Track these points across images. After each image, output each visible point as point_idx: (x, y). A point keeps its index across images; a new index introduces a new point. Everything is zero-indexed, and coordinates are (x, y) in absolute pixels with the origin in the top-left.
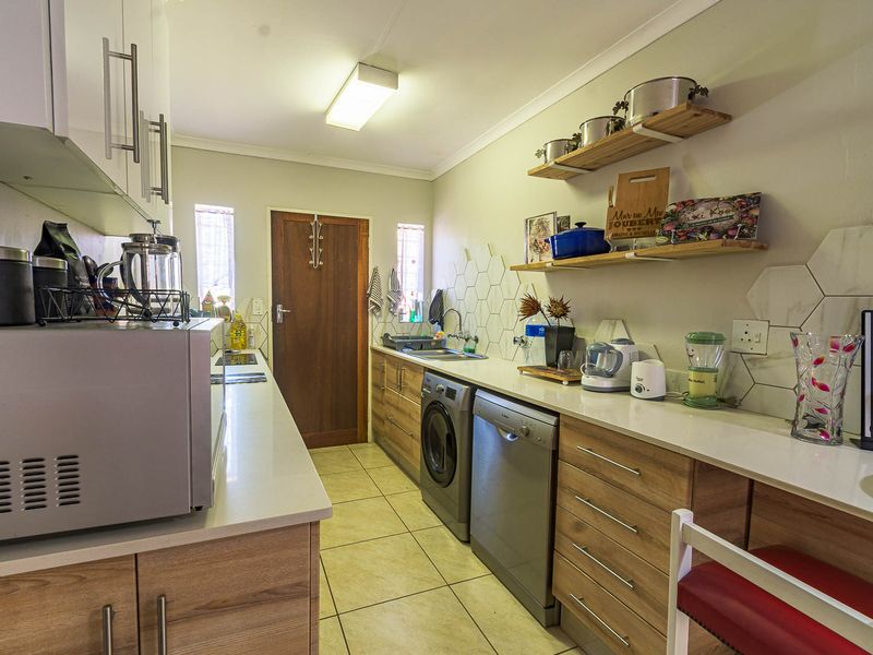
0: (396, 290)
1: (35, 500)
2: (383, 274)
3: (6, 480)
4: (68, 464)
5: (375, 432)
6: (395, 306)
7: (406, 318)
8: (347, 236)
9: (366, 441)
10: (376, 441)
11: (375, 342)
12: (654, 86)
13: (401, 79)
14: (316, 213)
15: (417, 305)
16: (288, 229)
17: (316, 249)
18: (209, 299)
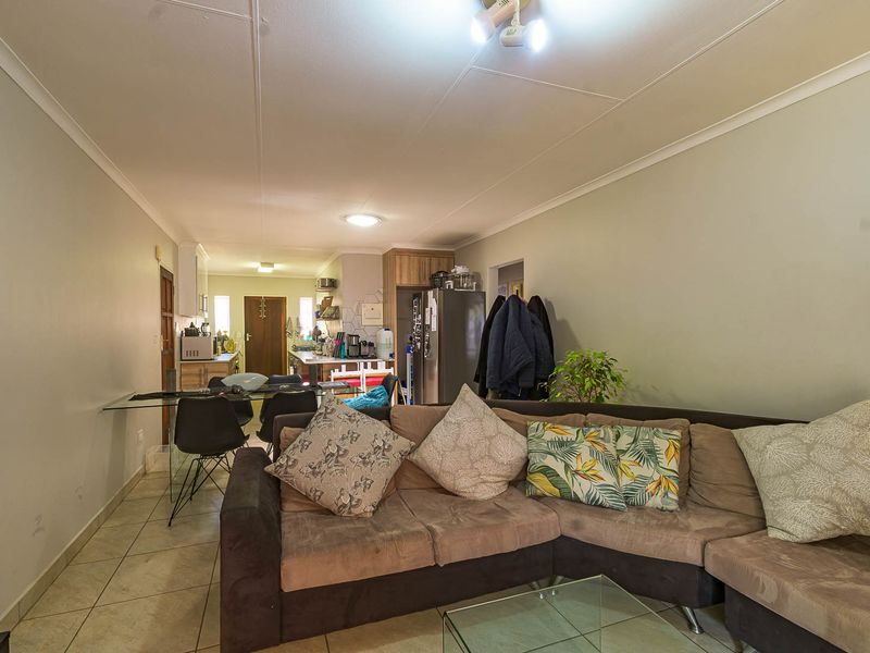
0: (300, 327)
1: (194, 355)
2: (293, 320)
3: (191, 351)
4: (198, 352)
6: (299, 333)
7: (305, 338)
8: (276, 305)
11: (290, 349)
13: (274, 265)
14: (263, 296)
15: (309, 332)
16: (251, 304)
17: (263, 311)
18: (219, 332)
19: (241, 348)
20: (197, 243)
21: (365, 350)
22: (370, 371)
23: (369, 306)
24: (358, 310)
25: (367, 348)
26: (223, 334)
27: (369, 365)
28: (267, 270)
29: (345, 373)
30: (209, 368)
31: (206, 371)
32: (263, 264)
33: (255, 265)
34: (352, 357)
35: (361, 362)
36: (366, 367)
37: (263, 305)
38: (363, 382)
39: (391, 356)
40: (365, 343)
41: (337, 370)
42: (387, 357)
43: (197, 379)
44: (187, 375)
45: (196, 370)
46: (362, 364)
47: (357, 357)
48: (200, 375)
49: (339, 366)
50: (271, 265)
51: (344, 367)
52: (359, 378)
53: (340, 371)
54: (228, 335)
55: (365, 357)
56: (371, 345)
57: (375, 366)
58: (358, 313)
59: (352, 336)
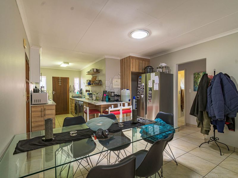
0: (74, 89)
1: (38, 102)
2: (72, 86)
3: (37, 100)
4: (40, 100)
5: (71, 112)
6: (74, 91)
7: (76, 93)
8: (65, 80)
9: (69, 113)
10: (71, 113)
11: (70, 97)
12: (93, 69)
13: (69, 63)
14: (60, 77)
15: (78, 91)
16: (55, 80)
17: (60, 82)
19: (51, 97)
20: (40, 47)
22: (123, 108)
24: (111, 82)
25: (118, 97)
29: (113, 109)
30: (46, 108)
31: (45, 110)
32: (64, 63)
35: (118, 104)
36: (120, 105)
37: (60, 80)
38: (121, 112)
39: (129, 100)
40: (117, 95)
42: (128, 101)
43: (40, 113)
45: (39, 109)
48: (41, 111)
50: (68, 63)
51: (113, 106)
52: (119, 110)
53: (111, 108)
57: (124, 105)
59: (112, 92)
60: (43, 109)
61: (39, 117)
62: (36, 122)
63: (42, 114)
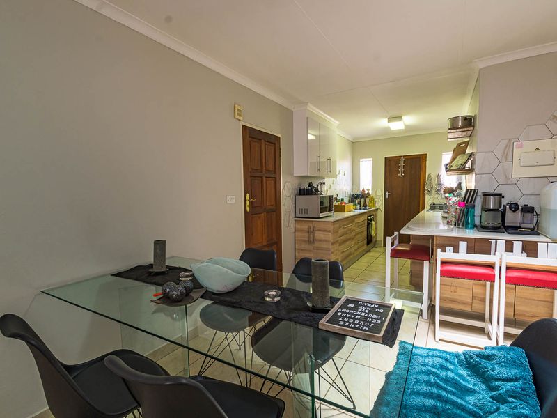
1: (305, 213)
4: (308, 210)
6: (438, 190)
14: (403, 155)
16: (391, 163)
17: (402, 169)
18: (363, 190)
19: (380, 204)
21: (512, 218)
22: (519, 259)
23: (529, 146)
24: (505, 154)
25: (519, 214)
26: (366, 192)
27: (518, 246)
28: (397, 126)
29: (463, 255)
30: (317, 226)
31: (314, 229)
32: (391, 119)
33: (383, 123)
34: (484, 228)
35: (500, 239)
36: (509, 249)
37: (402, 164)
38: (500, 274)
40: (515, 207)
41: (449, 249)
43: (307, 235)
44: (299, 231)
45: (306, 227)
46: (501, 245)
47: (496, 229)
48: (309, 232)
49: (454, 243)
51: (463, 246)
52: (492, 267)
53: (456, 250)
54: (370, 192)
55: (514, 229)
56: (528, 210)
58: (507, 157)
59: (489, 195)
60: (312, 228)
61: (305, 241)
62: (302, 250)
63: (309, 237)
